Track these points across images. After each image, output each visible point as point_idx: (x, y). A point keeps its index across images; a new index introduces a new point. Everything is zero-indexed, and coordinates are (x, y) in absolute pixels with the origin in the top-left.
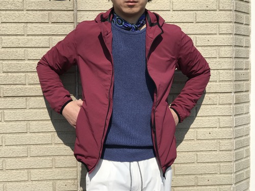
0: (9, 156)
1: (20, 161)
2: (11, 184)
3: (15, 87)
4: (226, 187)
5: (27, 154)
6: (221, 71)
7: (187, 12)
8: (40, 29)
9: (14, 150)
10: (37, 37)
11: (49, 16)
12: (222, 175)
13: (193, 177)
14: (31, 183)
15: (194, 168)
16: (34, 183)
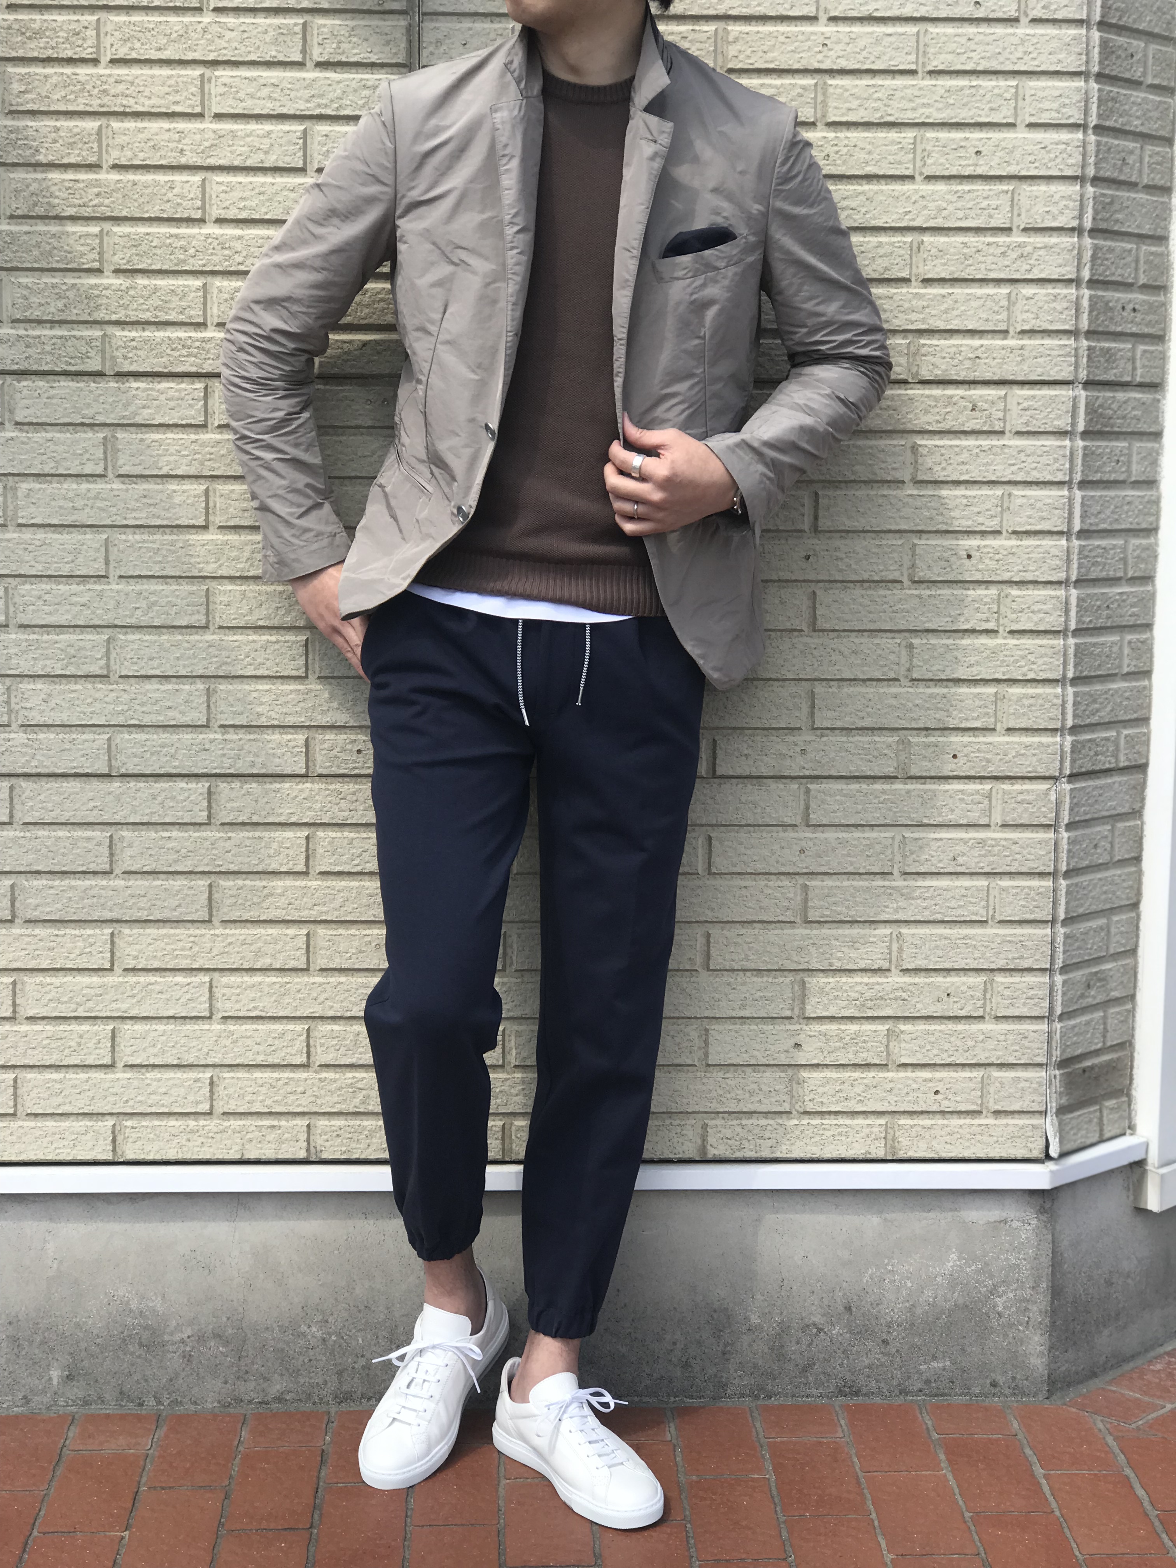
0: (133, 621)
1: (177, 645)
2: (140, 736)
3: (160, 334)
4: (1028, 786)
5: (207, 614)
6: (1028, 291)
7: (889, 29)
8: (265, 92)
9: (153, 598)
10: (253, 126)
11: (304, 39)
12: (1015, 738)
13: (892, 739)
14: (218, 736)
15: (894, 702)
16: (232, 736)
